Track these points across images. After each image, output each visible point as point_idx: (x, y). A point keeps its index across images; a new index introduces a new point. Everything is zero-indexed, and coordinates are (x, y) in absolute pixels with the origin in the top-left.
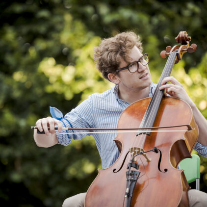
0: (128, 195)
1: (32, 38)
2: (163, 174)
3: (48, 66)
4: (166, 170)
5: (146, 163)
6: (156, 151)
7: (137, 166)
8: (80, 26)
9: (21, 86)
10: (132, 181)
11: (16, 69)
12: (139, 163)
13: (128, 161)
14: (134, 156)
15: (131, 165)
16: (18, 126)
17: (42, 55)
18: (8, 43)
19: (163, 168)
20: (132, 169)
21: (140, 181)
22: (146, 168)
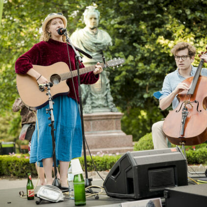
0: (183, 123)
1: (155, 26)
2: (199, 112)
3: (162, 40)
4: (201, 111)
5: (191, 108)
6: (196, 102)
7: (187, 109)
8: (176, 21)
9: (149, 51)
10: (185, 116)
11: (146, 43)
12: (188, 107)
13: (183, 107)
14: (185, 105)
15: (184, 109)
16: (146, 69)
17: (158, 35)
18: (142, 30)
19: (199, 110)
20: (185, 111)
21: (188, 116)
22: (191, 110)
